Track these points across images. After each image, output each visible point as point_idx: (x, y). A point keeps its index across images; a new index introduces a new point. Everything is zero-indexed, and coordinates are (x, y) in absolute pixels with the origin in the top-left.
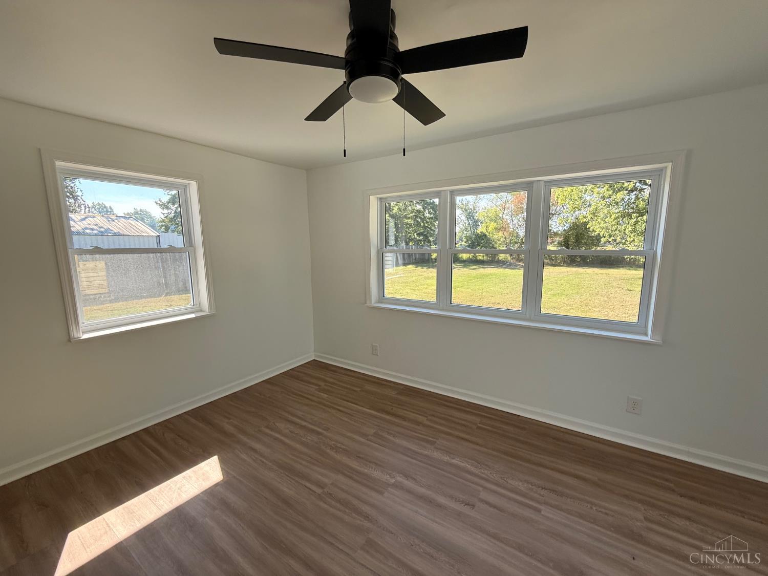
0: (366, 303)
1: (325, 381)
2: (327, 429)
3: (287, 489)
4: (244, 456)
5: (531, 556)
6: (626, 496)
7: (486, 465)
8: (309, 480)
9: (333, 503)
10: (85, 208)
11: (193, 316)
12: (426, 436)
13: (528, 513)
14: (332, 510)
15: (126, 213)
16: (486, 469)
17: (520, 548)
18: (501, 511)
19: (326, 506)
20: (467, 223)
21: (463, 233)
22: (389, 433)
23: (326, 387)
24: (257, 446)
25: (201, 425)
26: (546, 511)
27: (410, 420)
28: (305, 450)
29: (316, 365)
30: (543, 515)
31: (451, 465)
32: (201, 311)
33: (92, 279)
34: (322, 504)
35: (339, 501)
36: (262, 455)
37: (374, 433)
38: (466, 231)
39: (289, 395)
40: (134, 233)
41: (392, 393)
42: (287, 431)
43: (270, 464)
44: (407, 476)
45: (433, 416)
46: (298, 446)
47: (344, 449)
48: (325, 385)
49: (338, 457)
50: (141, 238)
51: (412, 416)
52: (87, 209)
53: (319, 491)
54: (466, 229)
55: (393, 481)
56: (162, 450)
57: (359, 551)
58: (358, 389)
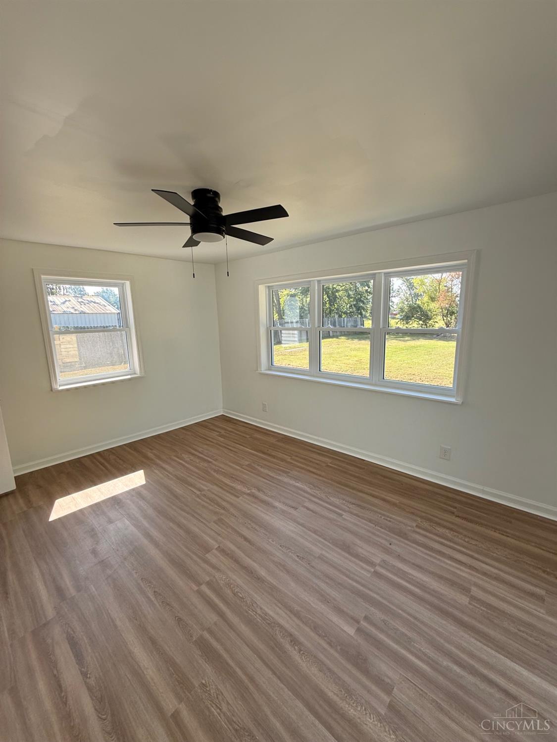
0: (257, 370)
1: (225, 430)
2: (216, 460)
3: (179, 490)
4: (156, 471)
5: (320, 536)
6: (413, 513)
7: (319, 488)
8: (194, 487)
9: (205, 499)
10: (64, 290)
11: (129, 377)
12: (285, 468)
13: (332, 516)
14: (203, 503)
15: (96, 292)
16: (318, 490)
17: (315, 532)
18: (314, 513)
19: (200, 501)
20: (409, 293)
21: (404, 303)
22: (258, 465)
23: (224, 434)
24: (167, 467)
25: (133, 452)
26: (346, 516)
27: (278, 458)
28: (197, 471)
29: (223, 418)
30: (343, 518)
31: (295, 486)
32: (135, 374)
33: (70, 350)
34: (198, 499)
35: (209, 498)
36: (167, 471)
37: (248, 464)
38: (407, 301)
39: (197, 438)
40: (100, 311)
41: (272, 440)
42: (188, 459)
43: (172, 477)
44: (259, 490)
45: (297, 456)
46: (192, 468)
47: (223, 472)
48: (225, 432)
49: (217, 476)
50: (106, 315)
51: (280, 455)
52: (65, 290)
53: (198, 493)
54: (407, 300)
55: (249, 491)
56: (106, 464)
57: (212, 523)
58: (248, 436)
